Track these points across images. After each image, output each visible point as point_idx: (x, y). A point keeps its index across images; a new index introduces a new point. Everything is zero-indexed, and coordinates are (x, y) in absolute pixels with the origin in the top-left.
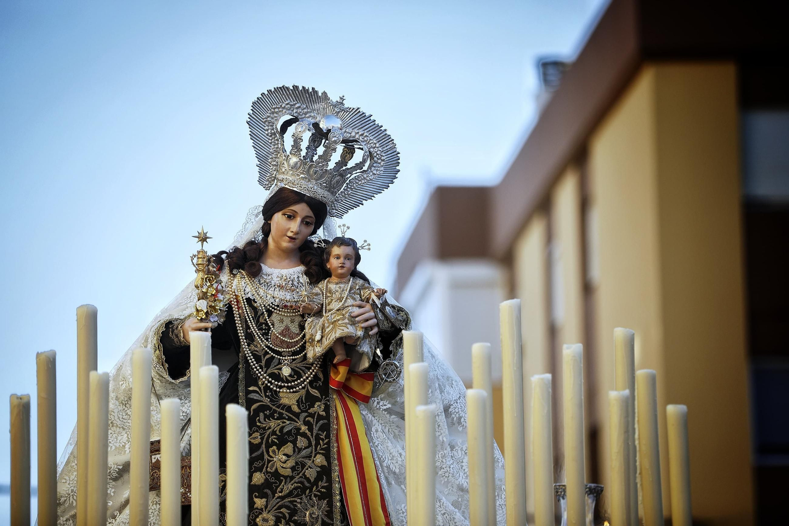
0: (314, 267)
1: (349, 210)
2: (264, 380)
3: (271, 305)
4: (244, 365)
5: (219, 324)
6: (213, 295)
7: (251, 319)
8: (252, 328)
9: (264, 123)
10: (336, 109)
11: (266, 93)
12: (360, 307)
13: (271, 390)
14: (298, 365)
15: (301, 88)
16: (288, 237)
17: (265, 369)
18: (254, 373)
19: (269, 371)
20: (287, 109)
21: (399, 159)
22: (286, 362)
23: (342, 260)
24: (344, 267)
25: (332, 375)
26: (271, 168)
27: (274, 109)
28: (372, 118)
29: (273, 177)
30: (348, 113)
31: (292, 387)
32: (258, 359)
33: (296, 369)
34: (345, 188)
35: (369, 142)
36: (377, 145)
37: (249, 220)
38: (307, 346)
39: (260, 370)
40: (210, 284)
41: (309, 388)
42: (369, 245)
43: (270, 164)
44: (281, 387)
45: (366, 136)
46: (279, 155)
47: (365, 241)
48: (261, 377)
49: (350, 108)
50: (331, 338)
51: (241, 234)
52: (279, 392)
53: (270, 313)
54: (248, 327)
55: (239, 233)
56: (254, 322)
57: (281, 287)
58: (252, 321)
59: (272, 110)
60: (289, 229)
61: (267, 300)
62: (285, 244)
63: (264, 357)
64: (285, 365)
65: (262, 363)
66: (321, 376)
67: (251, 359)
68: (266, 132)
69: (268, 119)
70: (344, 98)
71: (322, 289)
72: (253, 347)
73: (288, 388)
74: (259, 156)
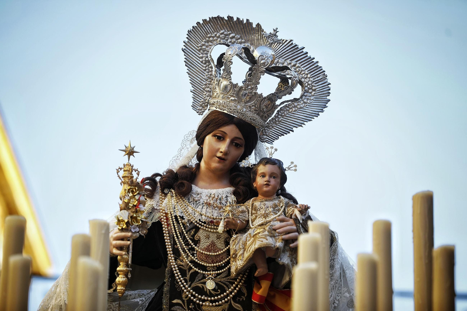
0: (241, 187)
1: (279, 137)
2: (187, 293)
3: (198, 221)
4: (169, 279)
5: (140, 235)
6: (135, 206)
7: (179, 235)
8: (178, 243)
9: (199, 50)
10: (269, 40)
11: (201, 22)
12: (282, 221)
13: (194, 303)
14: (222, 280)
15: (235, 19)
16: (218, 157)
17: (189, 283)
18: (179, 287)
19: (193, 285)
20: (221, 38)
21: (330, 90)
22: (210, 276)
23: (267, 178)
24: (269, 185)
25: (255, 290)
26: (204, 94)
27: (209, 37)
28: (304, 50)
29: (207, 102)
30: (281, 44)
31: (215, 301)
32: (183, 273)
33: (220, 283)
34: (277, 115)
35: (300, 73)
36: (309, 76)
37: (184, 146)
38: (231, 262)
39: (185, 284)
40: (132, 195)
41: (232, 302)
42: (296, 166)
43: (204, 90)
44: (204, 301)
45: (298, 67)
46: (213, 81)
47: (292, 163)
48: (185, 290)
49: (284, 40)
50: (251, 250)
51: (177, 159)
52: (202, 305)
53: (197, 229)
54: (175, 243)
55: (175, 158)
56: (181, 237)
57: (209, 205)
58: (179, 237)
59: (207, 39)
60: (219, 149)
61: (195, 217)
62: (215, 164)
63: (189, 272)
64: (209, 279)
65: (186, 277)
66: (245, 291)
67: (177, 273)
68: (201, 60)
69: (204, 47)
70: (277, 30)
71: (248, 207)
72: (179, 262)
73: (211, 301)
74: (193, 83)
